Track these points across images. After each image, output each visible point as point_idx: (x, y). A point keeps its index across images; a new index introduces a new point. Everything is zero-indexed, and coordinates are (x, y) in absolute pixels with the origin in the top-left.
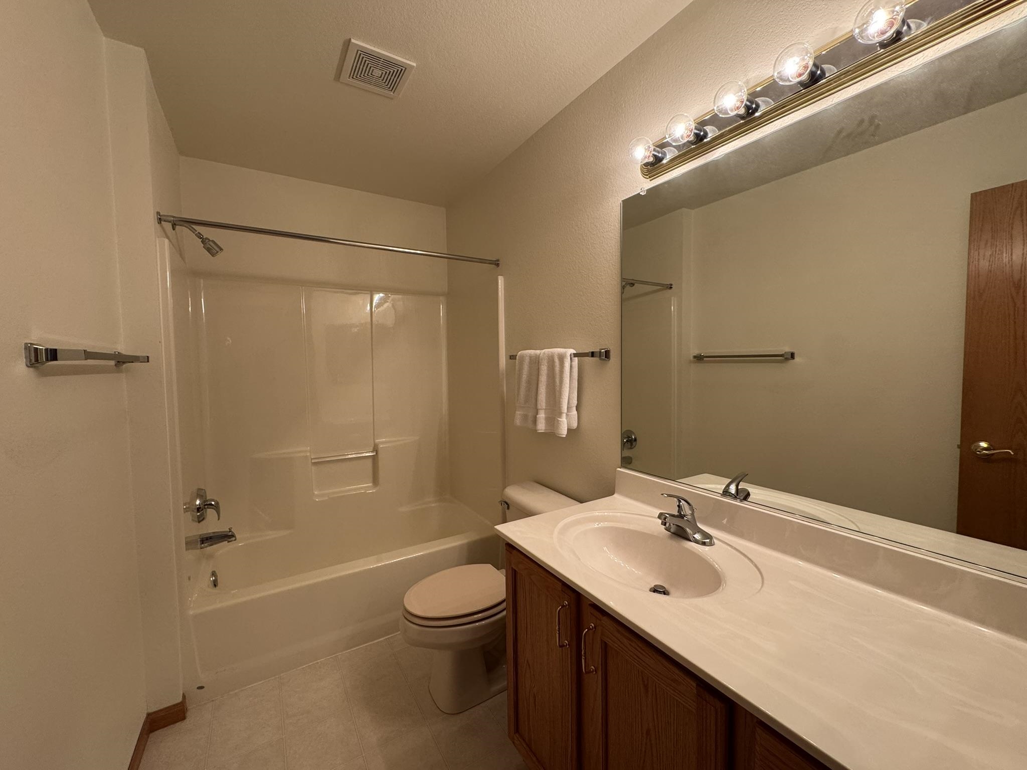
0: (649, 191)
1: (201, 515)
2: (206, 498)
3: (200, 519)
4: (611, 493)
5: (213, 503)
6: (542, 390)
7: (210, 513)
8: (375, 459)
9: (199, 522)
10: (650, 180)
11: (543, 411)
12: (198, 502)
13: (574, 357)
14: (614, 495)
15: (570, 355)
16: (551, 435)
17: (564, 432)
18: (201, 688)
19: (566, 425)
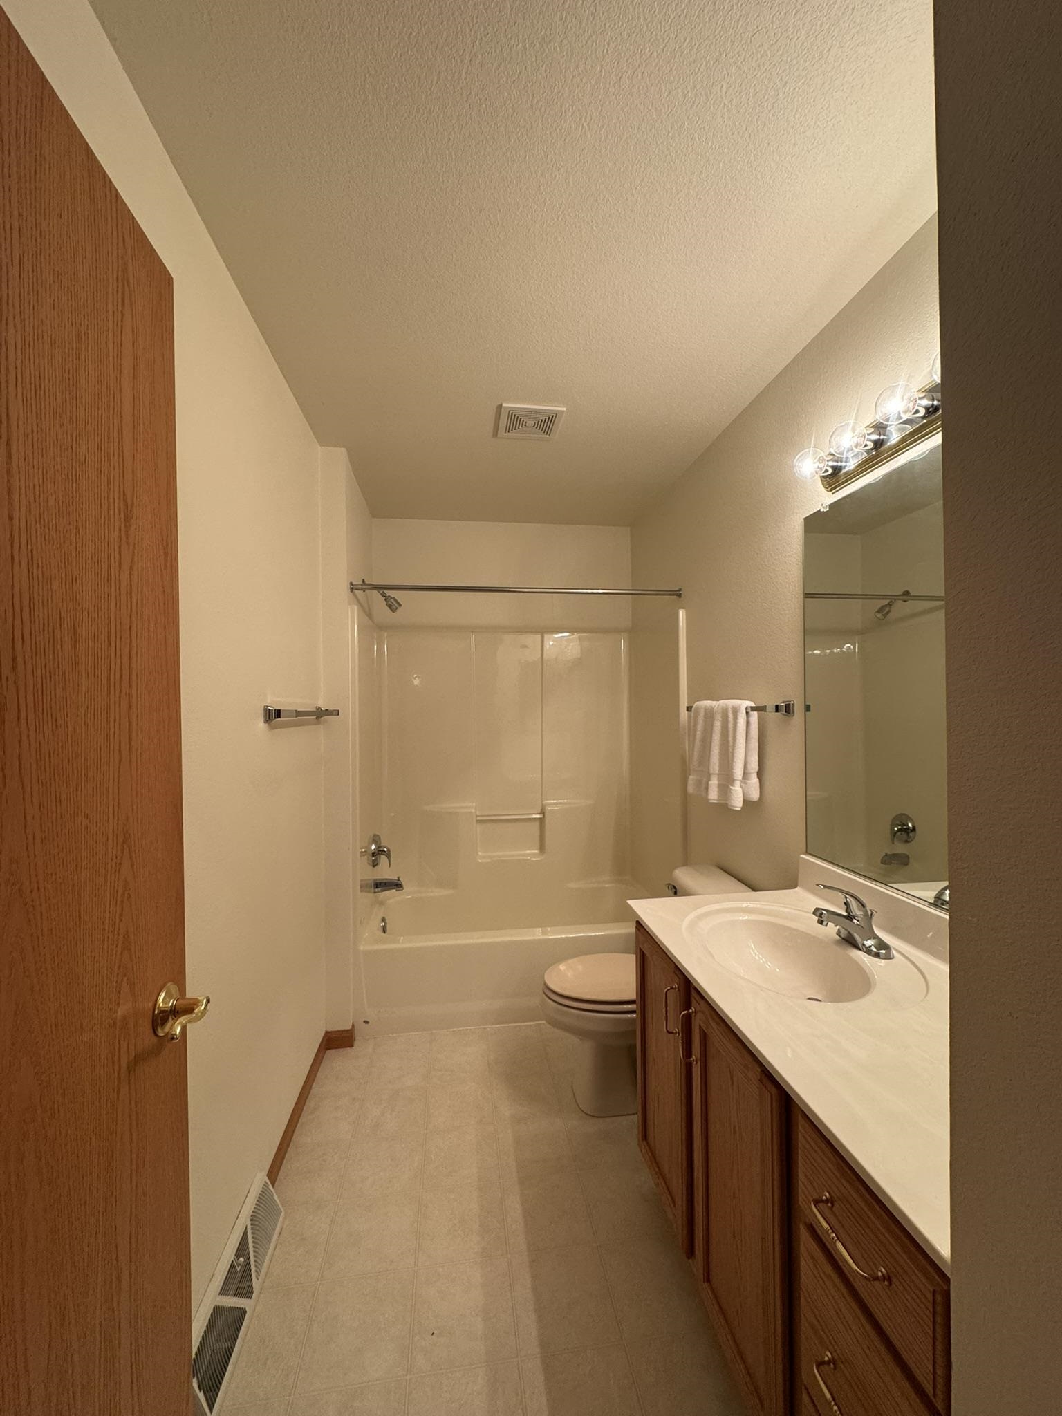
0: (831, 506)
1: (376, 859)
2: (380, 844)
3: (375, 864)
4: (793, 885)
5: (386, 850)
6: (715, 751)
7: (383, 858)
8: (542, 821)
9: (374, 866)
10: (833, 494)
11: (716, 776)
12: (373, 847)
13: (752, 711)
14: (796, 889)
15: (746, 709)
16: (724, 807)
17: (737, 803)
18: (366, 1022)
19: (741, 795)
